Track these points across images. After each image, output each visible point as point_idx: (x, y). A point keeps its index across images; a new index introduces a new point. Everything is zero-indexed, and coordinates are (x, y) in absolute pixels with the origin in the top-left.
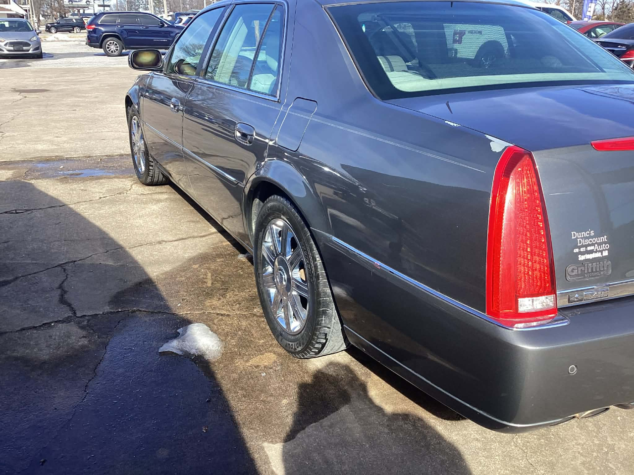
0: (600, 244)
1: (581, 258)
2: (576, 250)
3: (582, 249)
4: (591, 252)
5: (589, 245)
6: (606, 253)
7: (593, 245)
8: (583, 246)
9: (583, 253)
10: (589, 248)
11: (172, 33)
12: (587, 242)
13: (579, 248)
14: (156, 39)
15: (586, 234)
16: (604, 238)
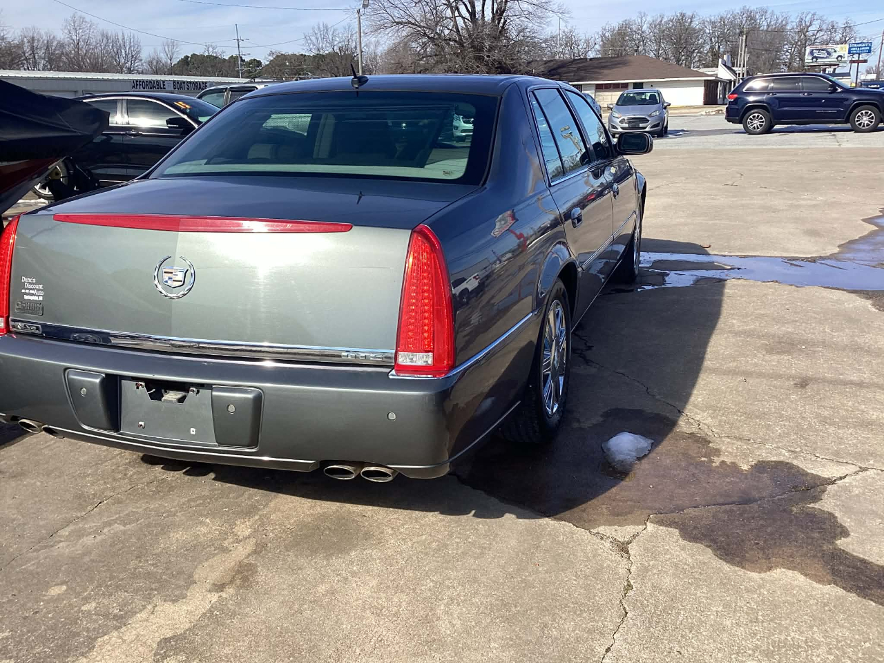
0: (38, 290)
1: (26, 297)
2: (23, 291)
3: (27, 291)
4: (32, 295)
5: (31, 289)
6: (41, 298)
7: (34, 289)
8: (27, 289)
9: (27, 294)
10: (31, 292)
11: (847, 100)
12: (30, 286)
13: (26, 289)
14: (819, 110)
15: (30, 280)
16: (40, 287)
